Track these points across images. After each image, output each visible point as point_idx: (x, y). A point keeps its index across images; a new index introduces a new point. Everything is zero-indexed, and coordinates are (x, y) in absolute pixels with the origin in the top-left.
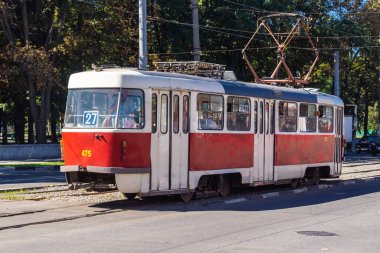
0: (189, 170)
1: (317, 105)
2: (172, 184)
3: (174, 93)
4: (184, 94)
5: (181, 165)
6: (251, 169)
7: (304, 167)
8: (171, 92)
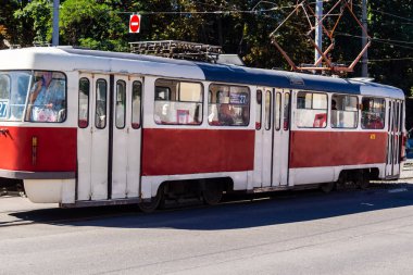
0: (141, 174)
1: (360, 97)
2: (114, 192)
3: (116, 78)
4: (133, 79)
5: (128, 169)
6: (250, 172)
7: (338, 169)
8: (112, 77)
